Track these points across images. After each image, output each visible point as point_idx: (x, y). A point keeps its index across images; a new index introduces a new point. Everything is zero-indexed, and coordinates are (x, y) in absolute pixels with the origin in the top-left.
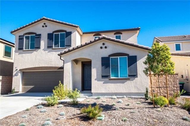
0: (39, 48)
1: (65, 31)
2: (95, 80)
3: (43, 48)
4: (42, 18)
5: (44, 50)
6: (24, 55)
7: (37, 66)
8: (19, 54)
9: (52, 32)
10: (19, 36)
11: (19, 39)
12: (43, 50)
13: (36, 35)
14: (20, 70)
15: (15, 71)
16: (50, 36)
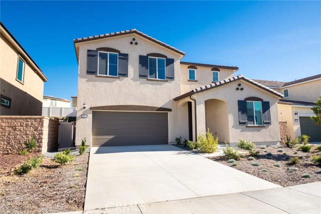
0: (125, 75)
1: (166, 57)
2: (233, 127)
3: (132, 77)
4: (132, 30)
5: (134, 80)
6: (98, 83)
7: (122, 104)
8: (87, 81)
9: (146, 55)
10: (89, 51)
11: (88, 55)
12: (132, 79)
13: (120, 54)
14: (91, 108)
15: (81, 109)
16: (143, 60)
